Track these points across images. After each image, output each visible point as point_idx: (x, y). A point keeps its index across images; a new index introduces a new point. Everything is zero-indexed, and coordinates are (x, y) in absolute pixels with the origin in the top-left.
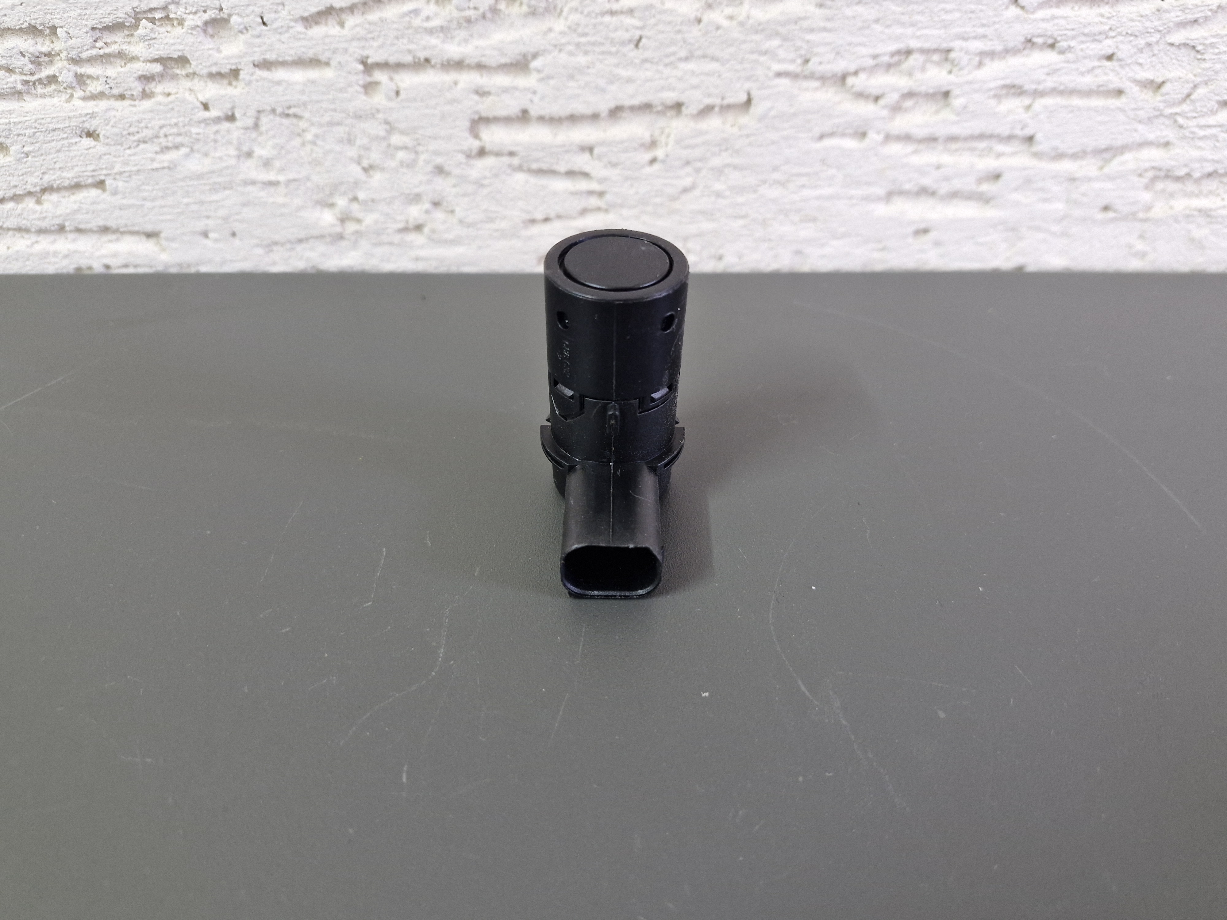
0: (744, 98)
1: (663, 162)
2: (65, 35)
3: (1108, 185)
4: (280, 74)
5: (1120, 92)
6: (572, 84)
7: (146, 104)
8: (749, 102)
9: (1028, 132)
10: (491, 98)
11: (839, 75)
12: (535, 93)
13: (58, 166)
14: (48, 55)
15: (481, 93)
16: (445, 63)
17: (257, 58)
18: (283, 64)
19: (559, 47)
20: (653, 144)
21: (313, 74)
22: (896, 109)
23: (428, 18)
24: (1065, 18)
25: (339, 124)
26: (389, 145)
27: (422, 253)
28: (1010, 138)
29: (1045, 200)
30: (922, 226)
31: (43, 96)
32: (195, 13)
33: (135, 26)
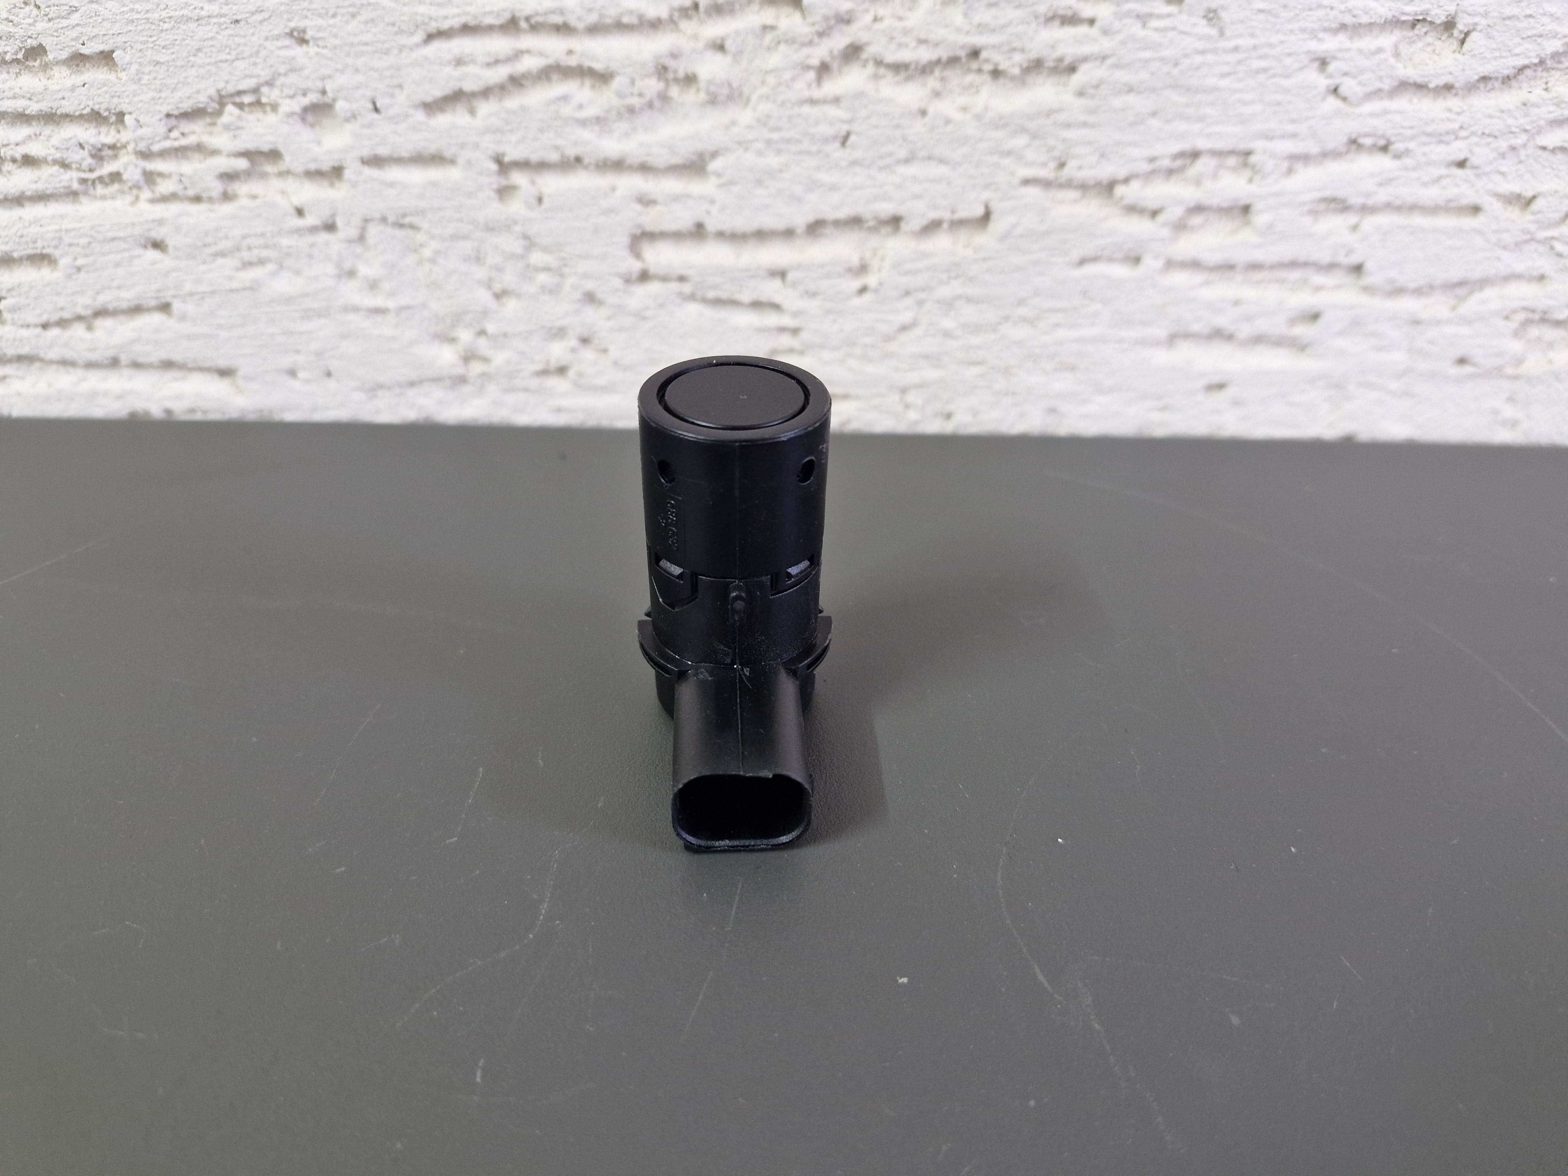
0: (980, 211)
1: (876, 291)
2: (133, 123)
3: (1464, 330)
4: (394, 173)
5: (1476, 209)
6: (760, 191)
7: (227, 209)
8: (987, 216)
9: (1355, 259)
10: (658, 208)
11: (1105, 182)
12: (712, 202)
13: (115, 283)
14: (112, 147)
15: (646, 201)
16: (600, 163)
17: (366, 152)
18: (398, 161)
19: (744, 144)
20: (863, 269)
21: (434, 173)
22: (1180, 227)
23: (580, 107)
24: (1401, 112)
25: (465, 237)
26: (528, 266)
27: (565, 403)
28: (1332, 267)
29: (1380, 349)
30: (1216, 379)
31: (103, 198)
32: (292, 97)
33: (219, 113)
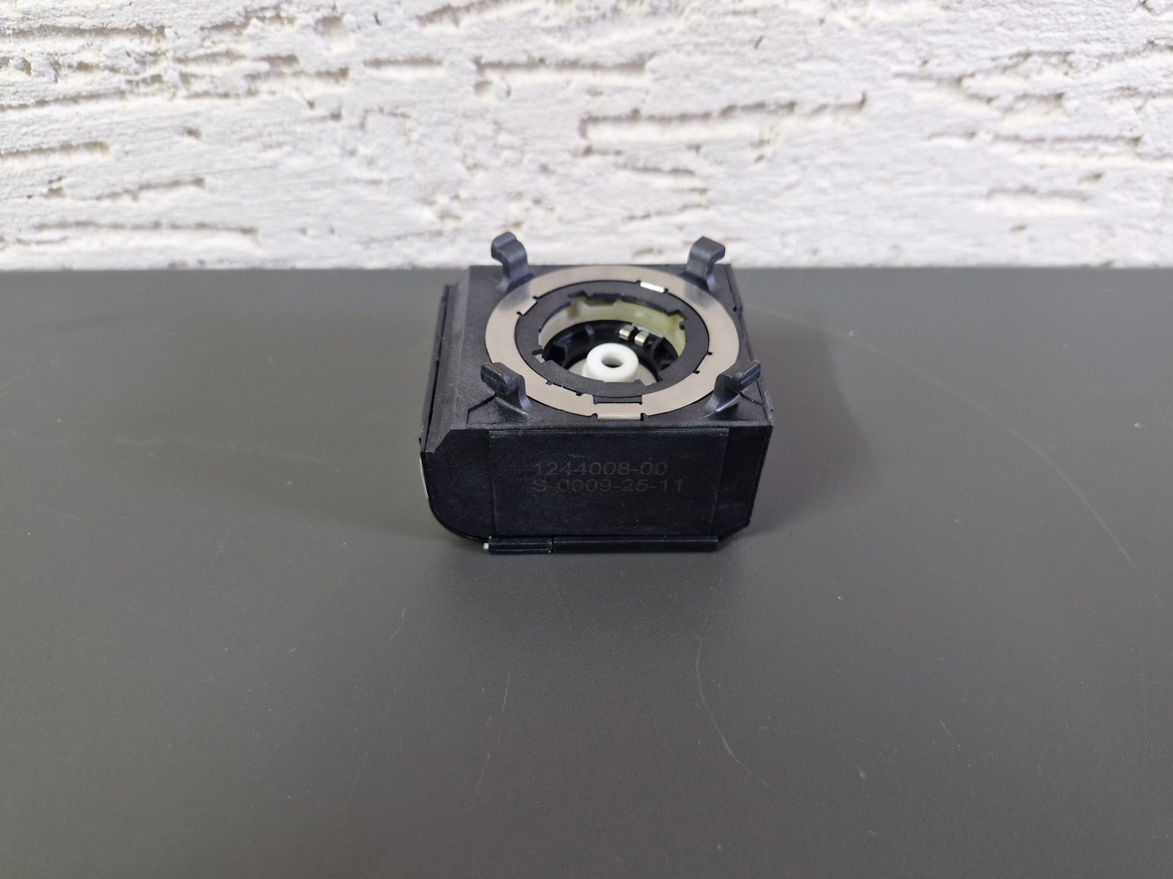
0: (858, 98)
1: (770, 159)
2: (173, 35)
4: (390, 73)
6: (686, 84)
7: (251, 102)
8: (863, 102)
9: (1136, 133)
10: (603, 98)
11: (957, 76)
12: (647, 92)
13: (158, 164)
14: (154, 54)
15: (594, 92)
16: (560, 63)
17: (368, 56)
18: (394, 63)
19: (677, 47)
20: (762, 142)
21: (425, 75)
22: (1009, 110)
23: (547, 18)
25: (447, 123)
26: (495, 145)
28: (1117, 139)
29: (1143, 199)
30: (1019, 223)
31: (146, 95)
32: (307, 12)
33: (244, 25)
